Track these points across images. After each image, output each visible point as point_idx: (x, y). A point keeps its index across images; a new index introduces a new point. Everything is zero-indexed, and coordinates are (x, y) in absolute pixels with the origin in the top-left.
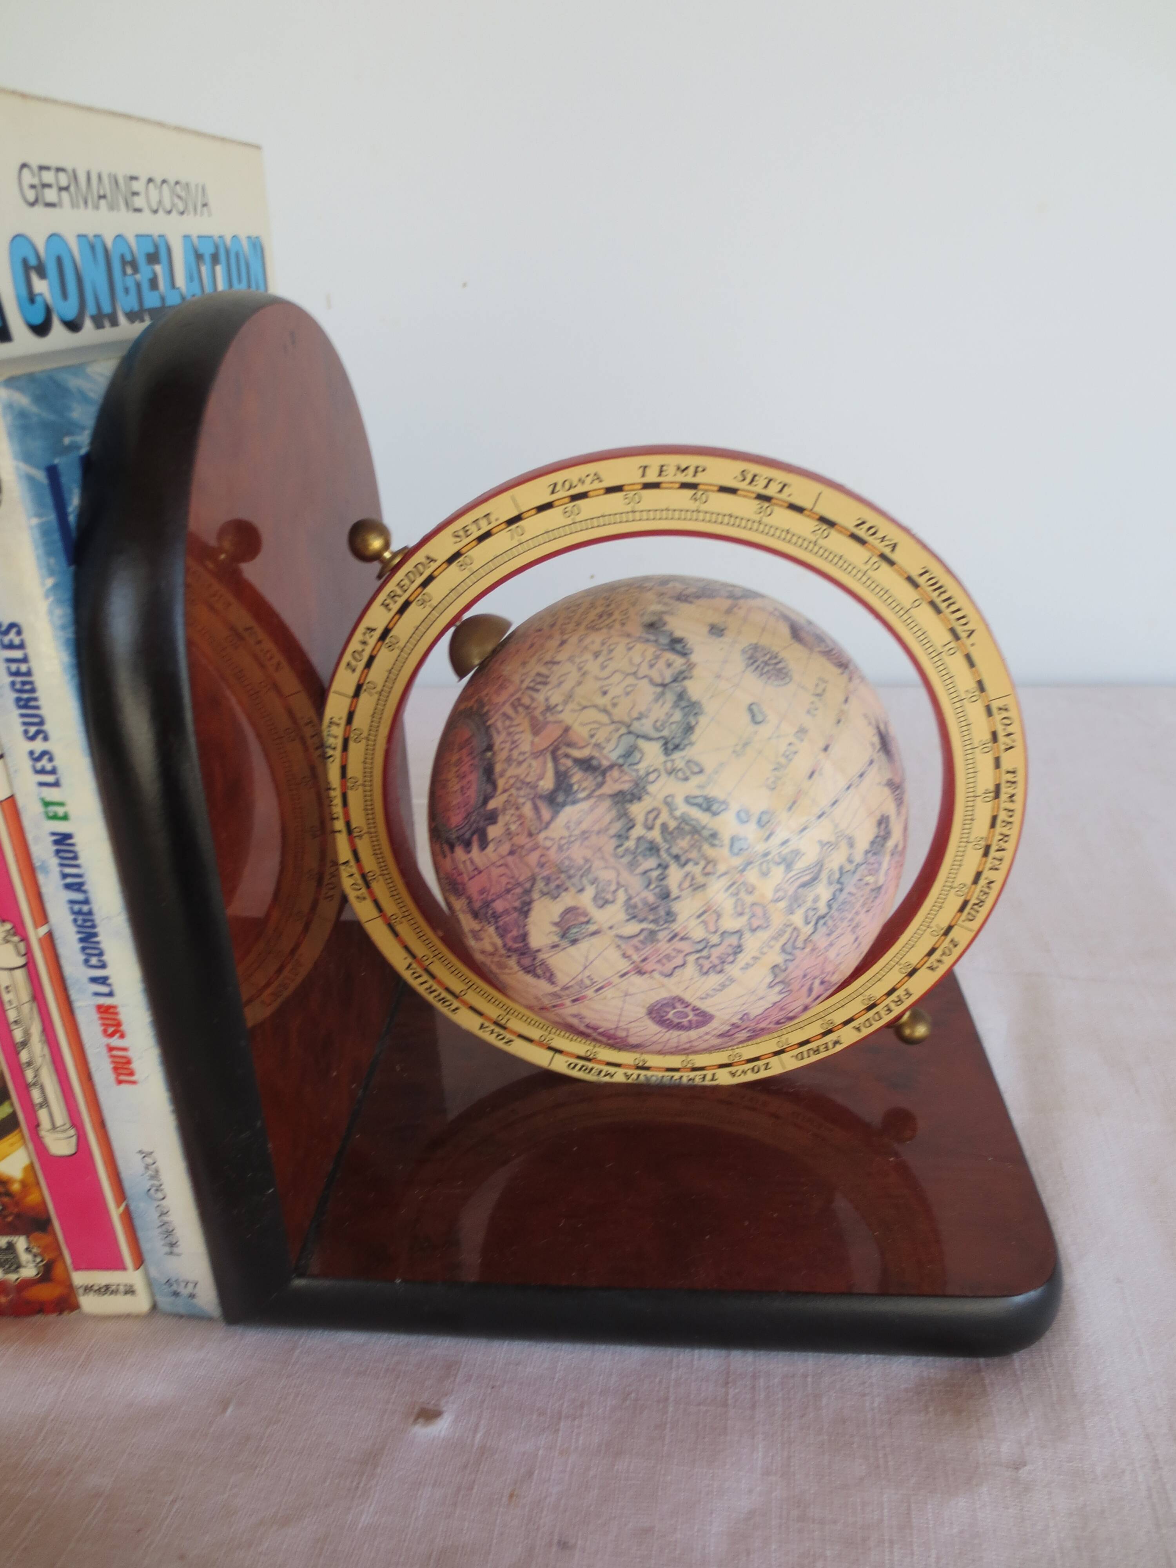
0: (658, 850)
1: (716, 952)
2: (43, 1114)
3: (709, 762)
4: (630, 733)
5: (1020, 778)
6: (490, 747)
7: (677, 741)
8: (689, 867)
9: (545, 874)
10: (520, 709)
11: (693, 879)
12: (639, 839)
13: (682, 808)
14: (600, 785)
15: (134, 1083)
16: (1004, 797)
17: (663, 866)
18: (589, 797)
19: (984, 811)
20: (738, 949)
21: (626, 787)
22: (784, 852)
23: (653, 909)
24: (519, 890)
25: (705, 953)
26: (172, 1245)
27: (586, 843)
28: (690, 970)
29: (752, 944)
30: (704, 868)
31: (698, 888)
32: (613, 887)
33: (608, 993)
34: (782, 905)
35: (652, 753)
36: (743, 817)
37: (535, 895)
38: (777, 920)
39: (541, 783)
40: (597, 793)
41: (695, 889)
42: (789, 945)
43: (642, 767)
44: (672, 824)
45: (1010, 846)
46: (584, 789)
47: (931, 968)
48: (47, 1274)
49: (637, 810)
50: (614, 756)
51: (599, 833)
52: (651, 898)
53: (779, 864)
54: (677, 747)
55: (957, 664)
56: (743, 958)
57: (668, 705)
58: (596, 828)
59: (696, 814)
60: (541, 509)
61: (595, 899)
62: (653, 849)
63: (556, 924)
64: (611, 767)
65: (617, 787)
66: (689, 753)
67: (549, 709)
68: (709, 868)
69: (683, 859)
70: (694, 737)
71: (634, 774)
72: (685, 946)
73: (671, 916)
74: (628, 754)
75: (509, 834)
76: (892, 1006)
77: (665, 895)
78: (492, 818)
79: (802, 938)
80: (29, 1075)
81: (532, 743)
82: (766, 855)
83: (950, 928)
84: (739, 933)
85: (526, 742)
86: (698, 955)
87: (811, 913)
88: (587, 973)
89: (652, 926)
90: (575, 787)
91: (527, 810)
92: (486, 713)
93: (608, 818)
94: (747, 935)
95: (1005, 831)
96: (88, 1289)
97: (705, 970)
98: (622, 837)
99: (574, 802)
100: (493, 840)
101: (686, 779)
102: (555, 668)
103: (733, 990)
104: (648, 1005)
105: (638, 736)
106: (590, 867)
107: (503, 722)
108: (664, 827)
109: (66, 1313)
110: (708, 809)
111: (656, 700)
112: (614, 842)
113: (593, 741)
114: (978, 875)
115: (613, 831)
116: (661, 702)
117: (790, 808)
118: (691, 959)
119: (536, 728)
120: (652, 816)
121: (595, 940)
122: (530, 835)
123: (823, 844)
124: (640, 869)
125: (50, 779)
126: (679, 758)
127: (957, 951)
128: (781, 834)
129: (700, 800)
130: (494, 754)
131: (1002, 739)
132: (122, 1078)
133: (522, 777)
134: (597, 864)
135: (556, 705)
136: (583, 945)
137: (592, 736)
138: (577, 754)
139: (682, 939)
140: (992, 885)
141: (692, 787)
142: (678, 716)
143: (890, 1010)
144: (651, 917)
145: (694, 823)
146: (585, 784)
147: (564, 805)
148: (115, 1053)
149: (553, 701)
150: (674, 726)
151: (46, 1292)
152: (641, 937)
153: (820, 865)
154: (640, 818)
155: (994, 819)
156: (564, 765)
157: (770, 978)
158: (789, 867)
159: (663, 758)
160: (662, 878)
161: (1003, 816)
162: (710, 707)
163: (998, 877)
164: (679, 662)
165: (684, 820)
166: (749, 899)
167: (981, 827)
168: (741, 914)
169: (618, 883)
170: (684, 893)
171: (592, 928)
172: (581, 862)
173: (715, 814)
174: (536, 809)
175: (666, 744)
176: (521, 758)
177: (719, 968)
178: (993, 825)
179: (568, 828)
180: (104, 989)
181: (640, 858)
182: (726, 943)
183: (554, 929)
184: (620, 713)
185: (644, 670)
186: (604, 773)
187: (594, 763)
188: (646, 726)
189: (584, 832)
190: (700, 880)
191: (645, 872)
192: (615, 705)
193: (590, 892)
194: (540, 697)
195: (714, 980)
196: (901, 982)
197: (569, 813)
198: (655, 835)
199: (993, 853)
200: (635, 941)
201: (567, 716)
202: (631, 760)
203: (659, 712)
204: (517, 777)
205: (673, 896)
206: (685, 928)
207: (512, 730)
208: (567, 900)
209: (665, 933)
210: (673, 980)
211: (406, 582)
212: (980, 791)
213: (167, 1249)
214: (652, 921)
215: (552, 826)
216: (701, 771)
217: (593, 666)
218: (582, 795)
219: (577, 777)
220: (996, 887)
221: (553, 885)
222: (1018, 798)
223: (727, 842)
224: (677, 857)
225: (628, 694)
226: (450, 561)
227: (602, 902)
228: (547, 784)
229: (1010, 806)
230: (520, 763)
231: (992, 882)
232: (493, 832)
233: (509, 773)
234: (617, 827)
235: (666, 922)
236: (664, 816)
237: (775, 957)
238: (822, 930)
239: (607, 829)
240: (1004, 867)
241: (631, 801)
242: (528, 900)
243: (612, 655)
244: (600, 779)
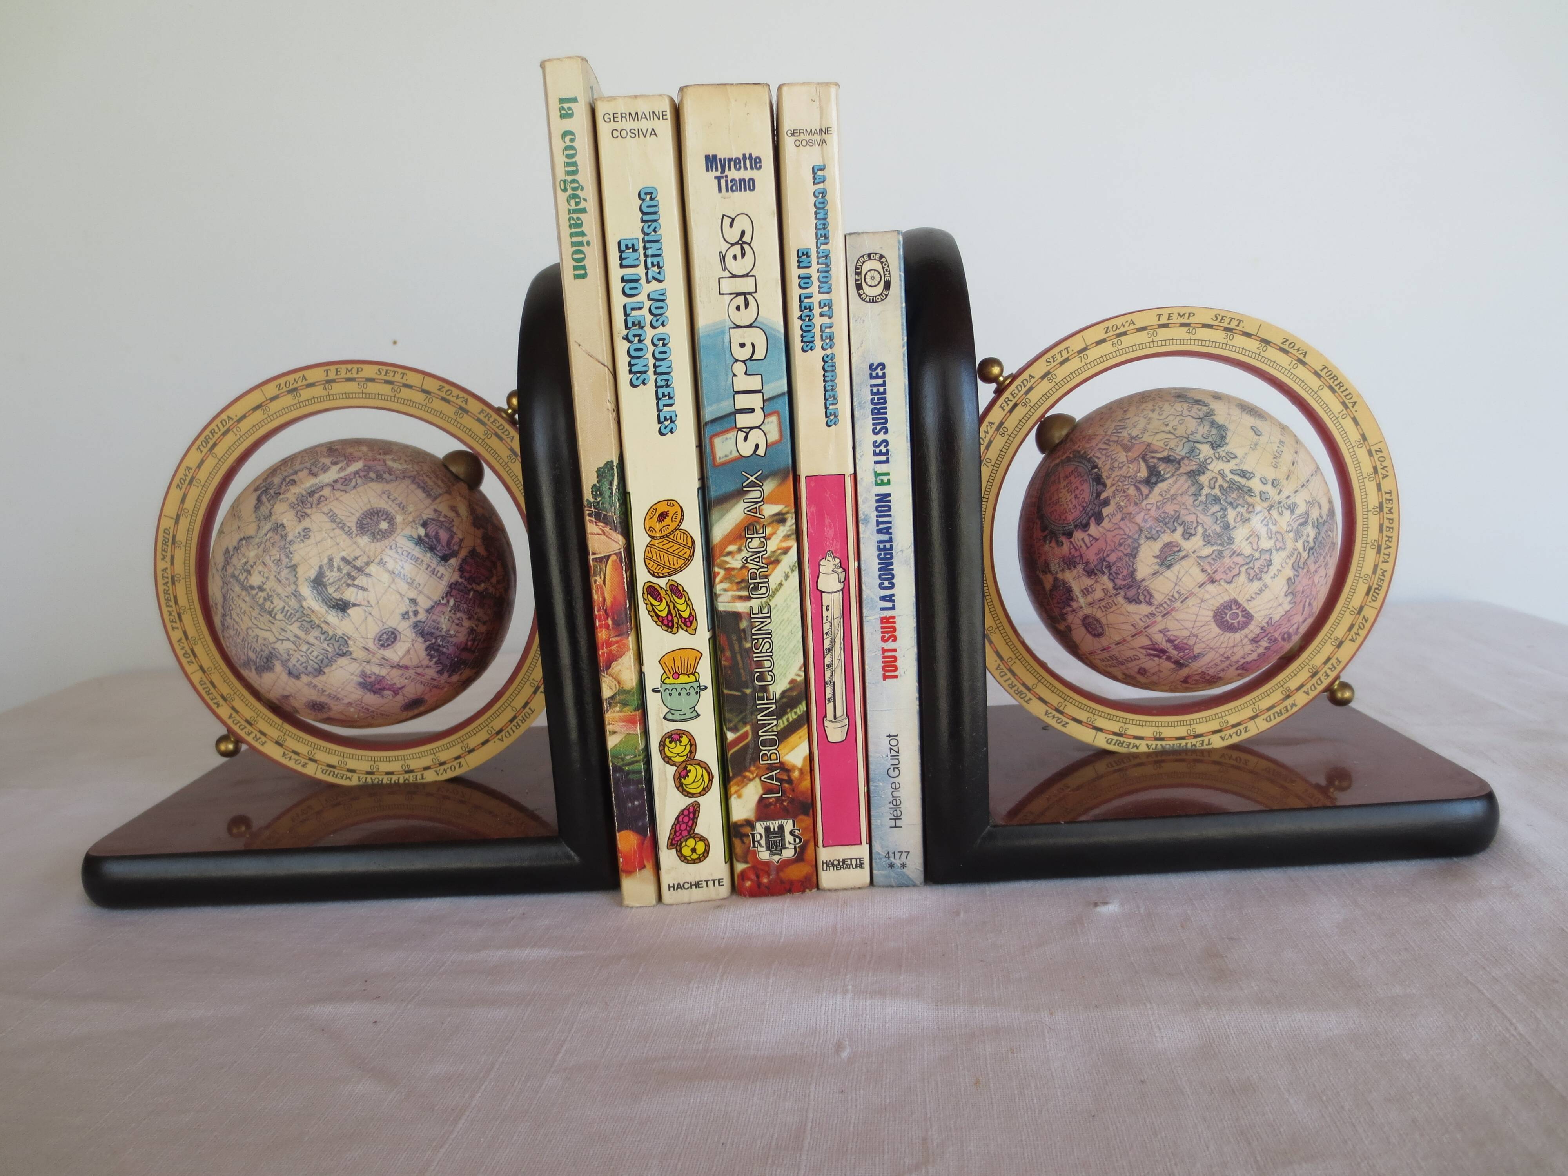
0: (1220, 500)
1: (1258, 564)
2: (830, 707)
3: (1239, 453)
4: (1189, 441)
5: (1394, 497)
6: (1096, 467)
7: (1218, 443)
8: (1239, 509)
9: (1148, 526)
10: (1111, 443)
11: (1242, 515)
12: (1207, 495)
13: (1230, 476)
14: (1178, 469)
15: (896, 677)
16: (1386, 510)
17: (1224, 509)
18: (1172, 476)
19: (1374, 521)
20: (1270, 563)
21: (1194, 468)
22: (1289, 503)
23: (1220, 536)
24: (1130, 541)
25: (1251, 565)
26: (897, 818)
27: (1175, 501)
28: (1243, 578)
29: (1278, 558)
30: (1248, 509)
31: (1246, 521)
32: (1195, 525)
33: (1191, 602)
34: (1291, 535)
35: (1205, 450)
36: (1264, 481)
37: (1142, 541)
38: (1290, 545)
39: (1139, 474)
40: (1178, 473)
41: (1244, 522)
42: (1296, 564)
43: (1201, 456)
44: (1226, 485)
45: (1393, 544)
46: (1168, 472)
47: (1353, 640)
48: (800, 856)
49: (1204, 479)
50: (1183, 453)
51: (1182, 495)
52: (1218, 529)
53: (1287, 509)
54: (1219, 446)
55: (1348, 423)
56: (1273, 570)
57: (1207, 428)
58: (1180, 492)
59: (1237, 478)
60: (1098, 343)
61: (1183, 535)
62: (1217, 500)
63: (1157, 557)
64: (1183, 459)
65: (1189, 469)
66: (1228, 448)
67: (1132, 438)
68: (1251, 509)
69: (1235, 504)
70: (1227, 441)
71: (1198, 461)
72: (1240, 560)
73: (1231, 540)
74: (1192, 450)
75: (1119, 508)
76: (1329, 672)
77: (1227, 527)
78: (1106, 503)
79: (1302, 560)
80: (828, 674)
81: (1127, 456)
82: (1280, 503)
83: (1361, 608)
84: (1270, 551)
85: (1122, 457)
86: (1247, 567)
87: (1306, 544)
88: (1177, 588)
89: (1220, 548)
90: (1162, 472)
91: (1132, 491)
92: (1085, 452)
93: (1186, 486)
94: (1274, 553)
95: (1389, 534)
96: (830, 864)
97: (1251, 578)
98: (1197, 495)
99: (1163, 481)
100: (1108, 515)
101: (1229, 461)
102: (1128, 421)
103: (1267, 595)
104: (1214, 609)
105: (1194, 442)
106: (1179, 516)
107: (1101, 453)
108: (1221, 487)
109: (807, 890)
110: (1244, 476)
111: (1200, 425)
112: (1191, 499)
113: (1168, 448)
114: (1376, 567)
115: (1190, 493)
116: (1202, 425)
117: (1287, 479)
118: (1243, 569)
119: (1127, 449)
120: (1212, 482)
121: (1183, 562)
122: (1136, 504)
123: (1308, 503)
124: (1210, 512)
125: (884, 458)
126: (1221, 451)
127: (1368, 625)
128: (1285, 493)
129: (1239, 472)
130: (1099, 469)
131: (1380, 471)
132: (887, 674)
133: (1125, 475)
134: (1183, 512)
135: (1137, 436)
136: (1176, 568)
137: (1166, 445)
138: (1159, 455)
139: (1239, 555)
140: (1385, 574)
141: (1232, 465)
142: (1214, 431)
143: (1327, 676)
144: (1219, 542)
145: (1238, 484)
146: (1168, 470)
147: (1156, 483)
148: (887, 654)
149: (1134, 434)
150: (1214, 436)
151: (796, 872)
152: (1213, 556)
153: (1307, 513)
154: (1206, 483)
155: (1381, 526)
156: (1152, 462)
157: (1285, 589)
158: (1292, 511)
159: (1212, 452)
160: (1225, 516)
161: (1386, 523)
162: (1231, 427)
163: (1387, 567)
164: (1204, 409)
165: (1232, 482)
166: (1274, 529)
167: (1374, 534)
168: (1271, 538)
169: (1197, 522)
170: (1237, 525)
171: (1182, 554)
172: (1173, 513)
173: (1248, 479)
174: (1138, 489)
175: (1212, 445)
176: (1121, 465)
177: (1259, 576)
178: (1381, 531)
179: (1162, 495)
180: (889, 605)
181: (1209, 505)
182: (1263, 558)
183: (1156, 560)
184: (1180, 431)
185: (1186, 413)
186: (1179, 463)
187: (1171, 458)
188: (1198, 437)
189: (1172, 496)
190: (1247, 515)
191: (1213, 514)
192: (1175, 430)
193: (1180, 530)
194: (1125, 434)
195: (1257, 585)
196: (1333, 653)
197: (1162, 486)
198: (1217, 491)
199: (1383, 551)
200: (1209, 559)
201: (1147, 438)
202: (1193, 454)
203: (1204, 429)
204: (1121, 475)
205: (1231, 527)
206: (1240, 547)
207: (1108, 454)
208: (1166, 538)
209: (1229, 550)
210: (1233, 585)
211: (1016, 391)
212: (1370, 507)
213: (892, 823)
214: (1220, 544)
215: (1151, 496)
216: (1236, 457)
217: (1154, 415)
218: (1168, 475)
219: (1162, 467)
220: (1387, 575)
221: (1154, 532)
222: (1395, 510)
223: (1258, 494)
224: (1231, 504)
225: (1181, 424)
226: (1043, 378)
227: (1188, 535)
228: (1143, 473)
229: (1390, 516)
230: (1120, 468)
231: (1385, 571)
232: (1106, 511)
233: (1113, 476)
234: (1193, 489)
235: (1228, 544)
236: (1220, 481)
237: (1289, 572)
238: (1312, 558)
239: (1186, 492)
240: (1391, 560)
241: (1199, 475)
242: (1136, 545)
243: (1163, 409)
244: (1177, 466)
